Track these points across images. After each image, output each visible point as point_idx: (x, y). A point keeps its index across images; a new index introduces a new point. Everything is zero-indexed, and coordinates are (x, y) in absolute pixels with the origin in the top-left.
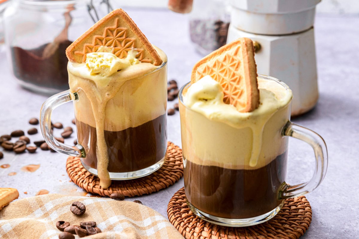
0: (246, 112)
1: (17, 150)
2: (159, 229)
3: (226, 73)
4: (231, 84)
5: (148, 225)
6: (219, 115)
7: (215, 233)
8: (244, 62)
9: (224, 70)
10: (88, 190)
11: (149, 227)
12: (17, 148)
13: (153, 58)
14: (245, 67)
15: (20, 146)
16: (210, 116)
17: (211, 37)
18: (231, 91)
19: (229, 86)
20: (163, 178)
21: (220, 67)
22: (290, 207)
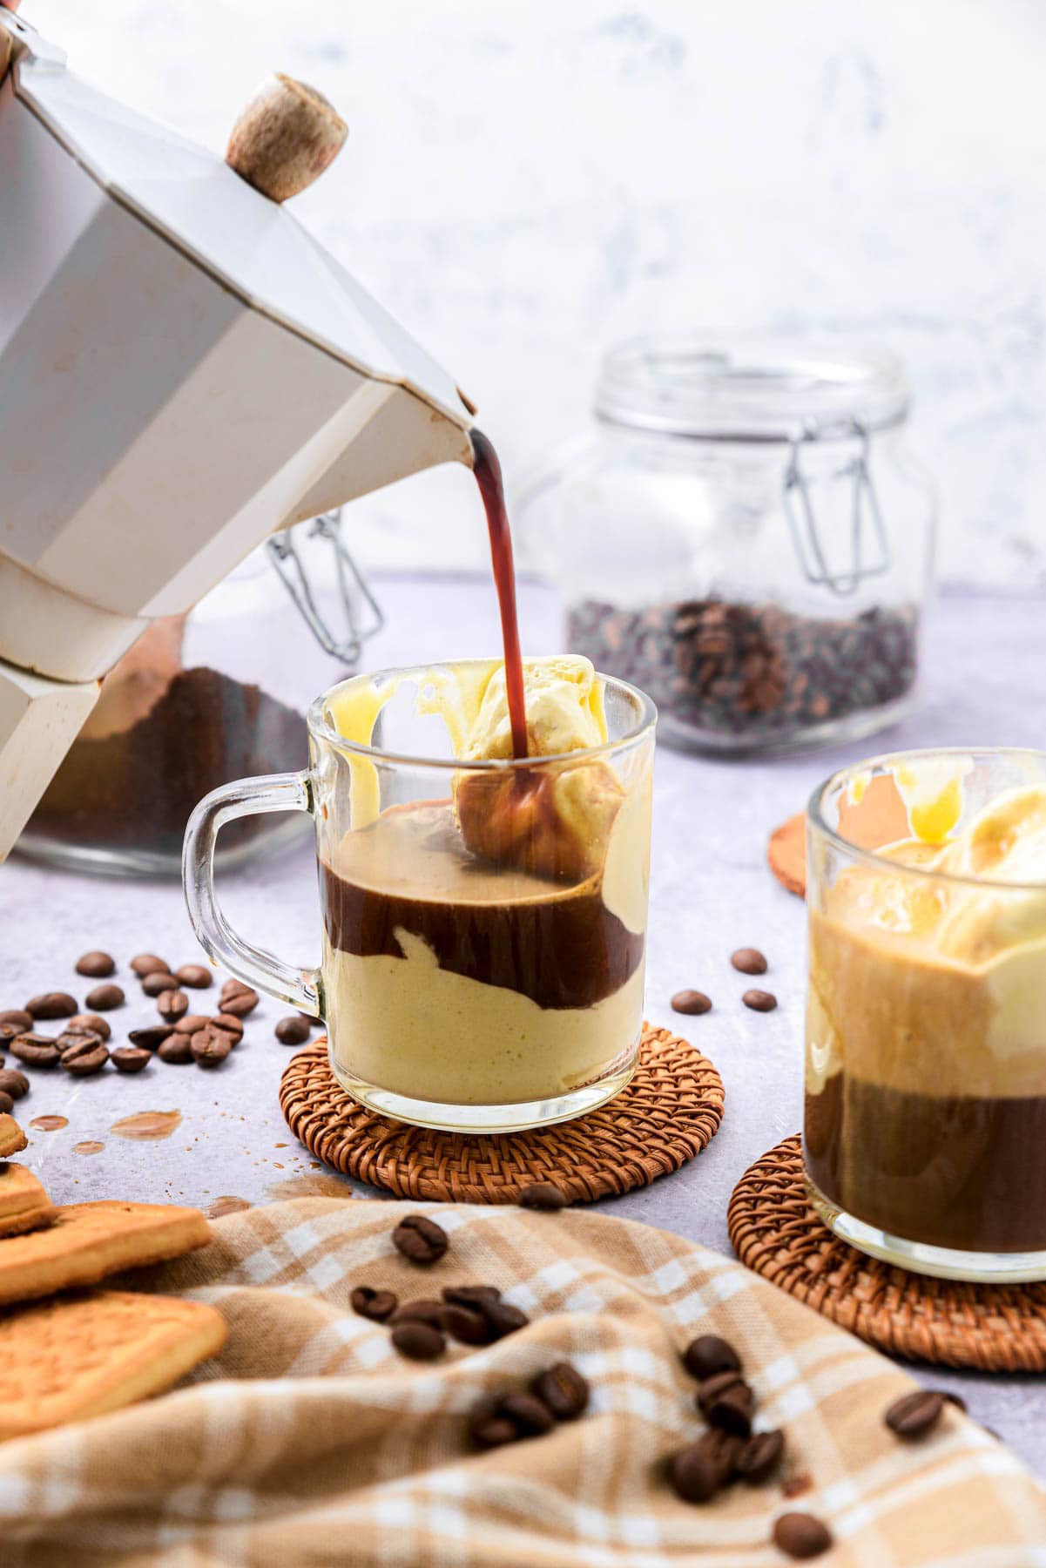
1: (77, 1062)
2: (723, 1299)
5: (675, 1288)
10: (401, 1188)
12: (74, 1056)
15: (86, 1051)
17: (667, 659)
20: (638, 1149)
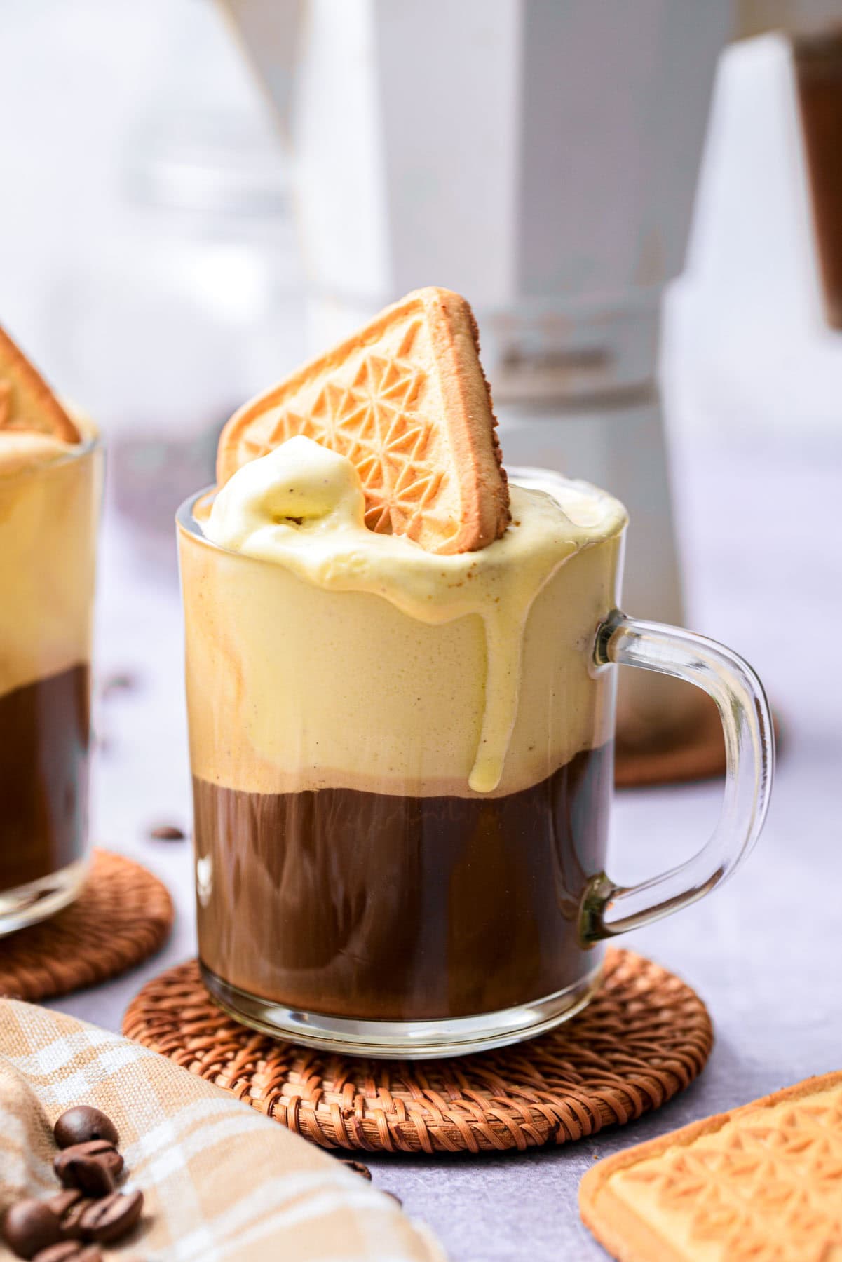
0: (461, 552)
2: (109, 1073)
3: (370, 426)
4: (391, 462)
5: (57, 1067)
6: (359, 563)
7: (335, 1086)
8: (443, 373)
9: (361, 416)
11: (63, 1072)
13: (50, 420)
14: (445, 390)
16: (324, 569)
18: (393, 486)
19: (386, 471)
21: (340, 408)
22: (624, 1005)
